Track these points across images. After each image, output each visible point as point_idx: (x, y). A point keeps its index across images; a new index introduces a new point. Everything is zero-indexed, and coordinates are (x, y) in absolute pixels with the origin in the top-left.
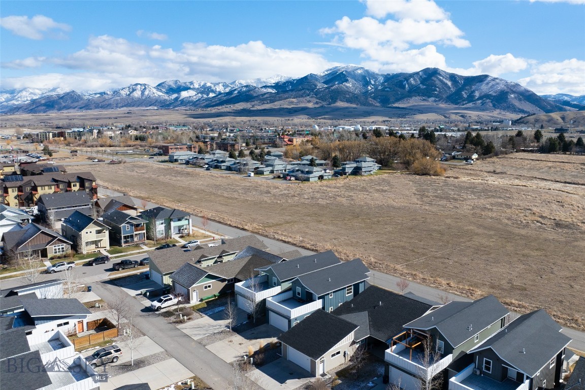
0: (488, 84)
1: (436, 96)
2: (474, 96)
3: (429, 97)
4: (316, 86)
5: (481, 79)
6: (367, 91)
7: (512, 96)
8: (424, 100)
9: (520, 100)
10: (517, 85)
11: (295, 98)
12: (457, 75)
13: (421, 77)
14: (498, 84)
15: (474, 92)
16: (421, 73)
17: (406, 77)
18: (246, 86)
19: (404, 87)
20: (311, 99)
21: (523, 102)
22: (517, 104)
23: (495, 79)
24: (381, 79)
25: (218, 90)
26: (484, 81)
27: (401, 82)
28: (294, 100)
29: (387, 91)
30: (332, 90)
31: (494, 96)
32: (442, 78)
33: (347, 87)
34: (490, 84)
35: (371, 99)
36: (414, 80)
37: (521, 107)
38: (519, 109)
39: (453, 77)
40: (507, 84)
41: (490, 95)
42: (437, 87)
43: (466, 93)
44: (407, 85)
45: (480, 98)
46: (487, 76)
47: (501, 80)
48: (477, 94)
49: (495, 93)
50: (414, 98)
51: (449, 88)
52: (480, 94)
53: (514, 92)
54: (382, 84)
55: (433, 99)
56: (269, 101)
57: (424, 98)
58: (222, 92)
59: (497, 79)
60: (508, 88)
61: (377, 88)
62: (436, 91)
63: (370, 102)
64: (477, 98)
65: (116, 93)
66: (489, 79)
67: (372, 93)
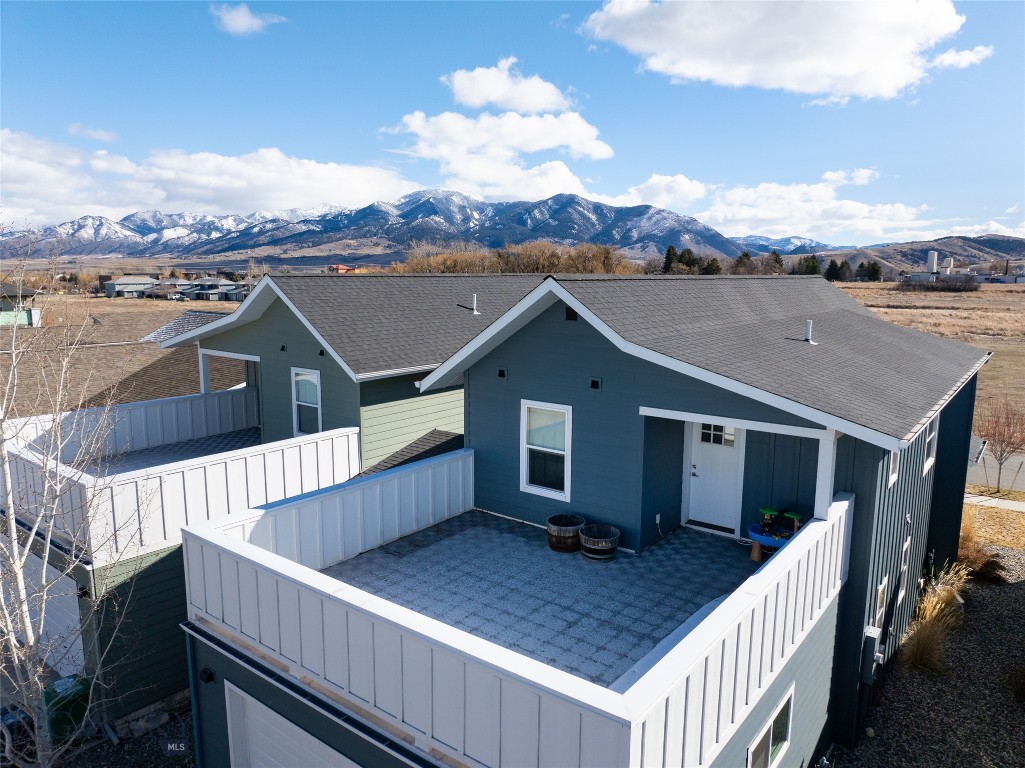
0: (650, 218)
1: (575, 237)
2: (630, 237)
3: (564, 238)
4: (387, 221)
5: (641, 211)
6: (469, 229)
7: (687, 236)
9: (698, 243)
10: (693, 221)
11: (353, 239)
12: (604, 205)
13: (550, 207)
14: (665, 218)
15: (630, 230)
16: (550, 202)
17: (529, 208)
18: (273, 221)
19: (524, 223)
20: (379, 241)
21: (702, 246)
23: (660, 212)
24: (490, 212)
25: (225, 227)
26: (645, 214)
27: (520, 215)
28: (352, 242)
29: (499, 229)
30: (413, 228)
31: (660, 237)
32: (582, 209)
33: (436, 222)
34: (654, 219)
36: (541, 212)
39: (598, 208)
40: (678, 219)
41: (654, 235)
42: (576, 224)
43: (618, 232)
44: (529, 221)
45: (640, 240)
46: (648, 207)
47: (670, 213)
48: (635, 234)
49: (662, 232)
51: (593, 225)
52: (639, 234)
53: (689, 231)
54: (492, 219)
56: (311, 245)
57: (556, 239)
58: (233, 230)
59: (663, 211)
60: (680, 224)
61: (483, 225)
62: (574, 228)
64: (634, 239)
65: (49, 231)
66: (652, 211)
67: (475, 232)
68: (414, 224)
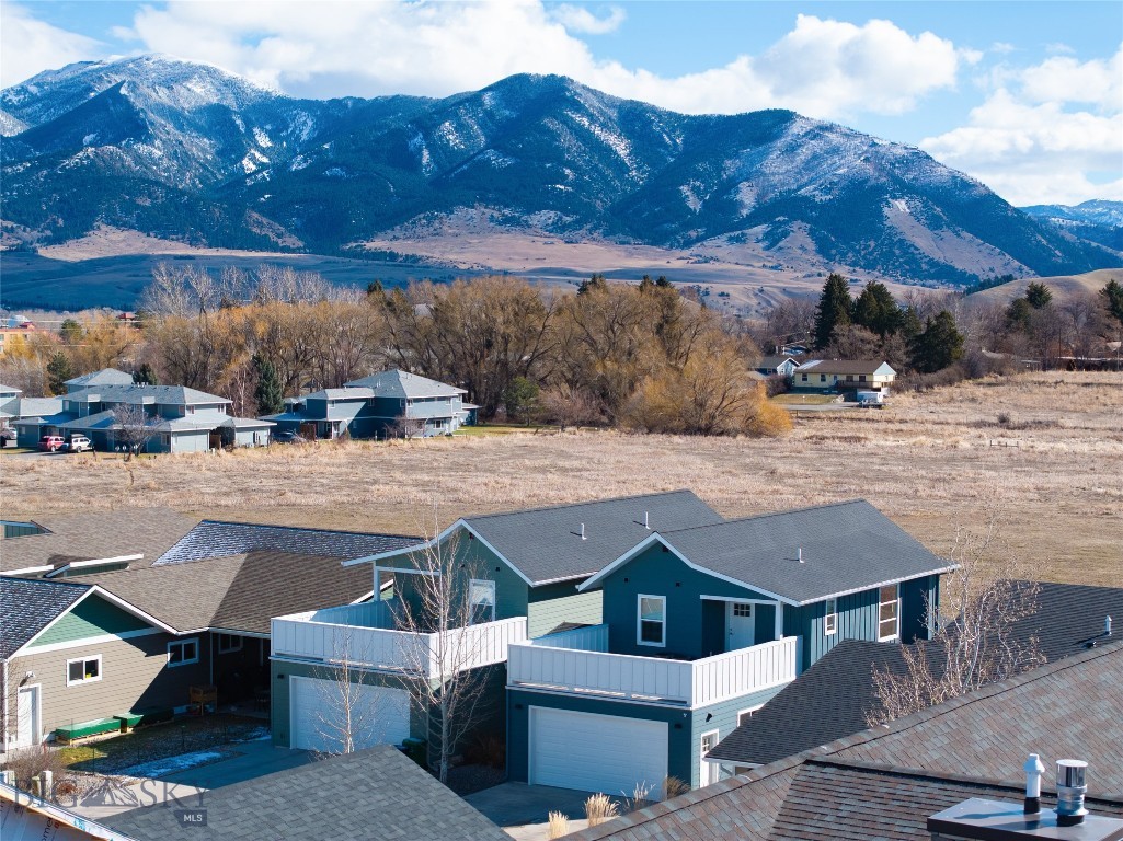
0: (791, 149)
1: (562, 204)
2: (737, 206)
3: (532, 208)
5: (765, 127)
6: (239, 178)
7: (901, 205)
8: (507, 221)
9: (934, 224)
10: (919, 158)
12: (653, 110)
13: (490, 114)
14: (835, 151)
15: (732, 184)
16: (488, 99)
17: (423, 116)
19: (412, 162)
21: (947, 234)
22: (923, 241)
23: (819, 130)
24: (306, 128)
26: (777, 137)
27: (399, 139)
29: (335, 178)
30: (69, 174)
31: (823, 206)
32: (586, 122)
33: (138, 159)
34: (804, 154)
35: (256, 215)
36: (461, 128)
37: (938, 256)
38: (933, 263)
39: (634, 118)
40: (875, 154)
41: (805, 199)
42: (570, 165)
43: (695, 190)
44: (426, 153)
45: (762, 213)
46: (785, 117)
47: (851, 135)
48: (747, 196)
49: (827, 191)
50: (461, 212)
51: (620, 167)
52: (760, 197)
53: (906, 190)
54: (309, 148)
55: (548, 216)
57: (507, 212)
59: (830, 128)
60: (881, 169)
61: (286, 165)
62: (563, 179)
63: (256, 230)
64: (745, 212)
66: (796, 128)
67: (260, 188)
68: (70, 163)
